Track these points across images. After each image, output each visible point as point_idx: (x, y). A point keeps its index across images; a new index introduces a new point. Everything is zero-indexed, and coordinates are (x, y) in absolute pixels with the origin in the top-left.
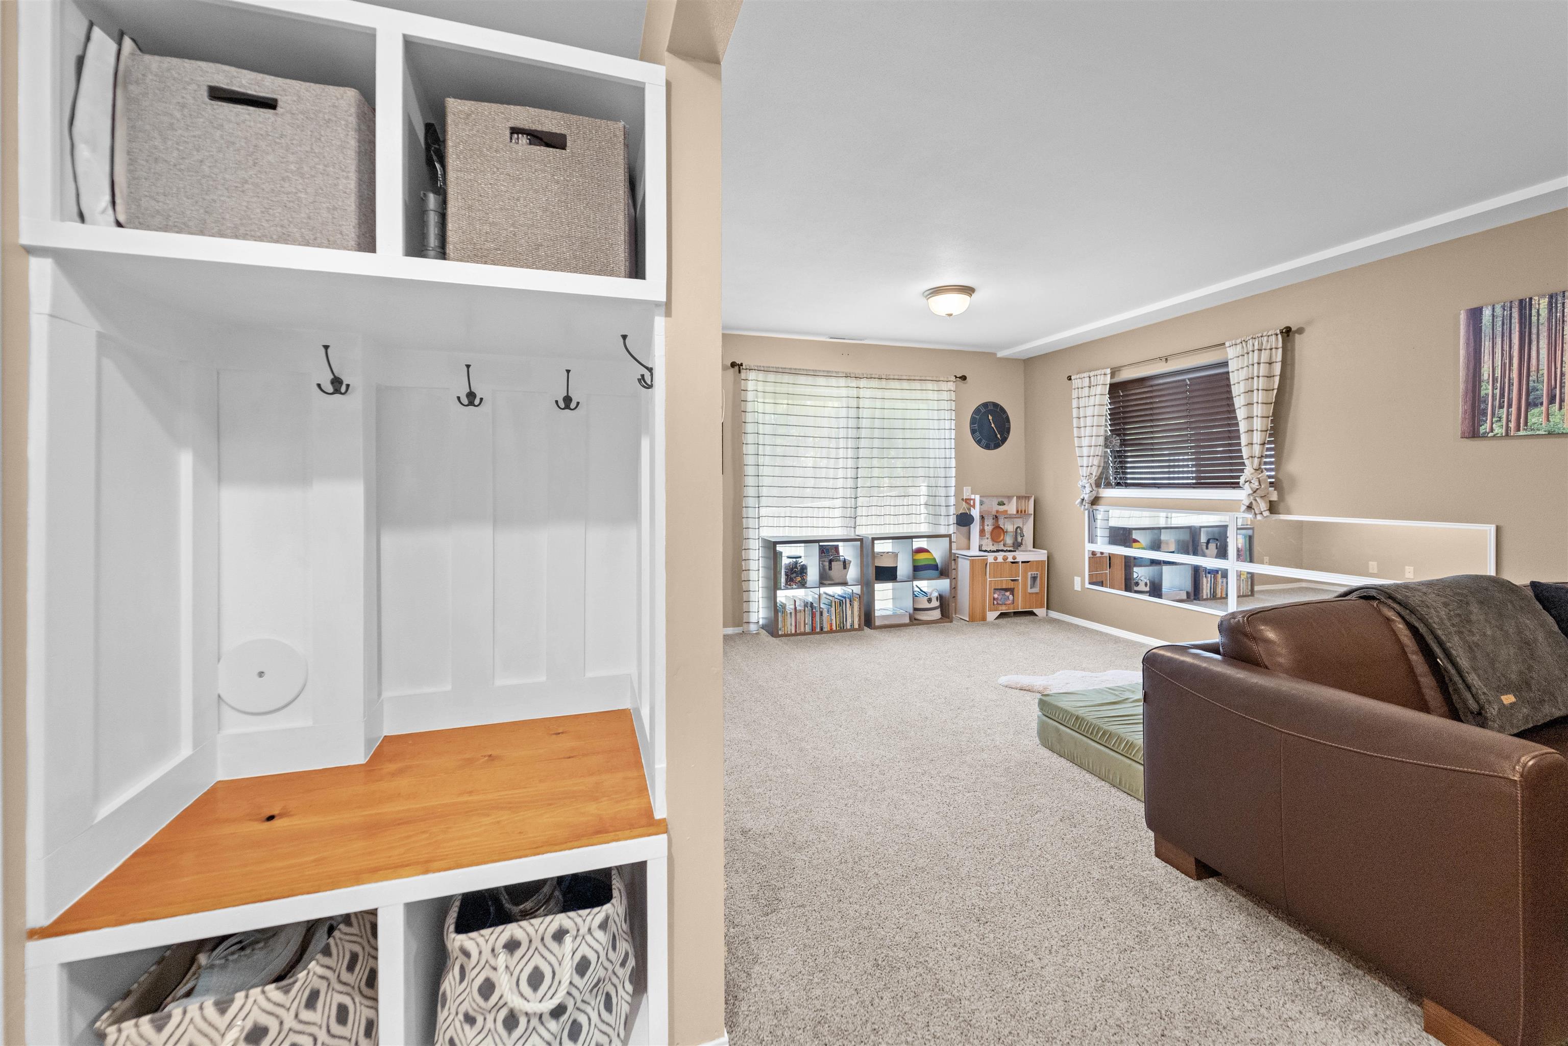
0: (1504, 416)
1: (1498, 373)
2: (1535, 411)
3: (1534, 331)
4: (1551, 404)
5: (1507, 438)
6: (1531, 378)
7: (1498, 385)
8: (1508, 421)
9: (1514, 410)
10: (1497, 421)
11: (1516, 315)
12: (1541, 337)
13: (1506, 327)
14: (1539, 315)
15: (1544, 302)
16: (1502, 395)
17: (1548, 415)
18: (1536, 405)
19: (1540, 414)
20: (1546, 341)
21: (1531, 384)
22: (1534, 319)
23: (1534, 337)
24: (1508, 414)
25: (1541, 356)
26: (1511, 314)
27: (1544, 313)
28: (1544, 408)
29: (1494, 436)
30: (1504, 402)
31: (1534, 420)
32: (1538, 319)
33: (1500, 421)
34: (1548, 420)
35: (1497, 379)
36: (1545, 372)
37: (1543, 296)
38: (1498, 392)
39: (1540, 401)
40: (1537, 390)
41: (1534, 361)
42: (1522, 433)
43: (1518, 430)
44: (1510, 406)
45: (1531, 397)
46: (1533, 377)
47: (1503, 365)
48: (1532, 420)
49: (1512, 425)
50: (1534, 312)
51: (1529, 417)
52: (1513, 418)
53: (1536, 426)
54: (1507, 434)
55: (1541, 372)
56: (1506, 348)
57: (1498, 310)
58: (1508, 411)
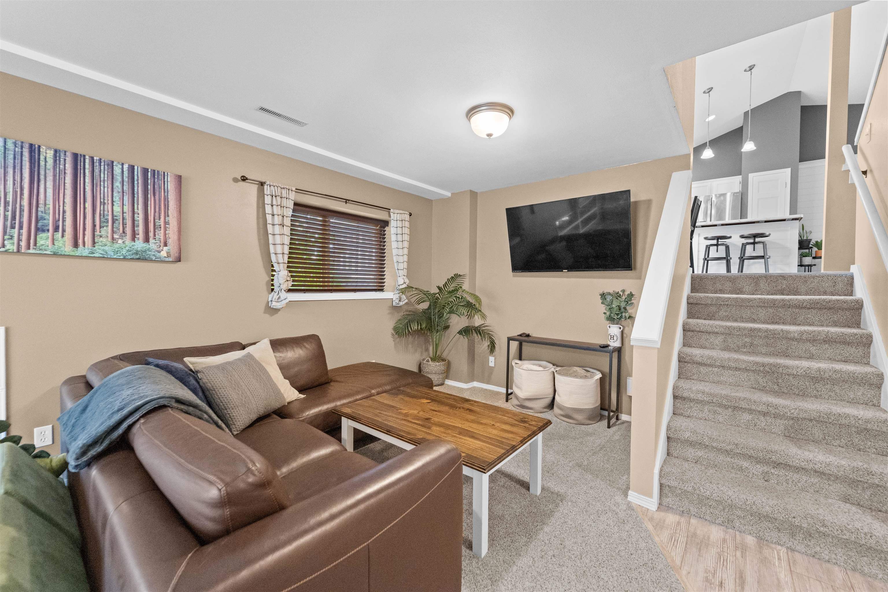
0: (16, 236)
1: (10, 198)
2: (42, 235)
3: (42, 172)
4: (56, 232)
5: (18, 253)
6: (39, 209)
7: (10, 208)
8: (19, 240)
9: (24, 231)
10: (9, 239)
11: (26, 154)
12: (48, 179)
13: (18, 161)
14: (46, 161)
15: (50, 154)
16: (14, 218)
17: (53, 240)
18: (43, 231)
19: (47, 238)
20: (52, 183)
21: (40, 214)
22: (42, 163)
23: (42, 177)
24: (20, 235)
25: (48, 194)
26: (22, 152)
27: (50, 162)
28: (50, 234)
29: (6, 251)
30: (15, 223)
31: (42, 242)
32: (45, 165)
33: (11, 239)
34: (54, 244)
35: (8, 203)
36: (51, 207)
37: (49, 148)
38: (9, 214)
39: (47, 228)
40: (45, 219)
41: (42, 196)
42: (31, 251)
43: (29, 248)
44: (21, 227)
45: (40, 224)
46: (41, 208)
47: (15, 192)
48: (41, 242)
49: (23, 244)
50: (42, 158)
51: (38, 239)
52: (24, 237)
53: (43, 247)
54: (18, 251)
55: (47, 206)
56: (18, 178)
57: (10, 145)
58: (19, 232)
